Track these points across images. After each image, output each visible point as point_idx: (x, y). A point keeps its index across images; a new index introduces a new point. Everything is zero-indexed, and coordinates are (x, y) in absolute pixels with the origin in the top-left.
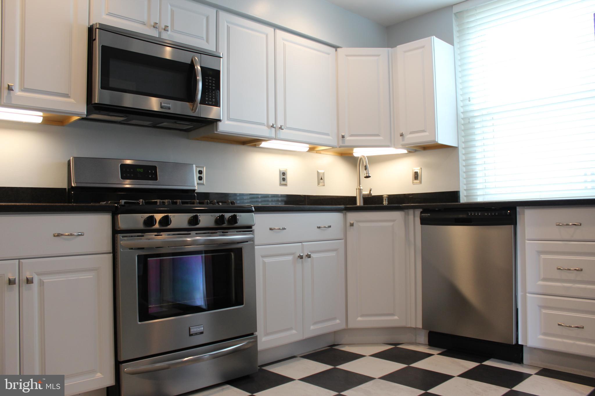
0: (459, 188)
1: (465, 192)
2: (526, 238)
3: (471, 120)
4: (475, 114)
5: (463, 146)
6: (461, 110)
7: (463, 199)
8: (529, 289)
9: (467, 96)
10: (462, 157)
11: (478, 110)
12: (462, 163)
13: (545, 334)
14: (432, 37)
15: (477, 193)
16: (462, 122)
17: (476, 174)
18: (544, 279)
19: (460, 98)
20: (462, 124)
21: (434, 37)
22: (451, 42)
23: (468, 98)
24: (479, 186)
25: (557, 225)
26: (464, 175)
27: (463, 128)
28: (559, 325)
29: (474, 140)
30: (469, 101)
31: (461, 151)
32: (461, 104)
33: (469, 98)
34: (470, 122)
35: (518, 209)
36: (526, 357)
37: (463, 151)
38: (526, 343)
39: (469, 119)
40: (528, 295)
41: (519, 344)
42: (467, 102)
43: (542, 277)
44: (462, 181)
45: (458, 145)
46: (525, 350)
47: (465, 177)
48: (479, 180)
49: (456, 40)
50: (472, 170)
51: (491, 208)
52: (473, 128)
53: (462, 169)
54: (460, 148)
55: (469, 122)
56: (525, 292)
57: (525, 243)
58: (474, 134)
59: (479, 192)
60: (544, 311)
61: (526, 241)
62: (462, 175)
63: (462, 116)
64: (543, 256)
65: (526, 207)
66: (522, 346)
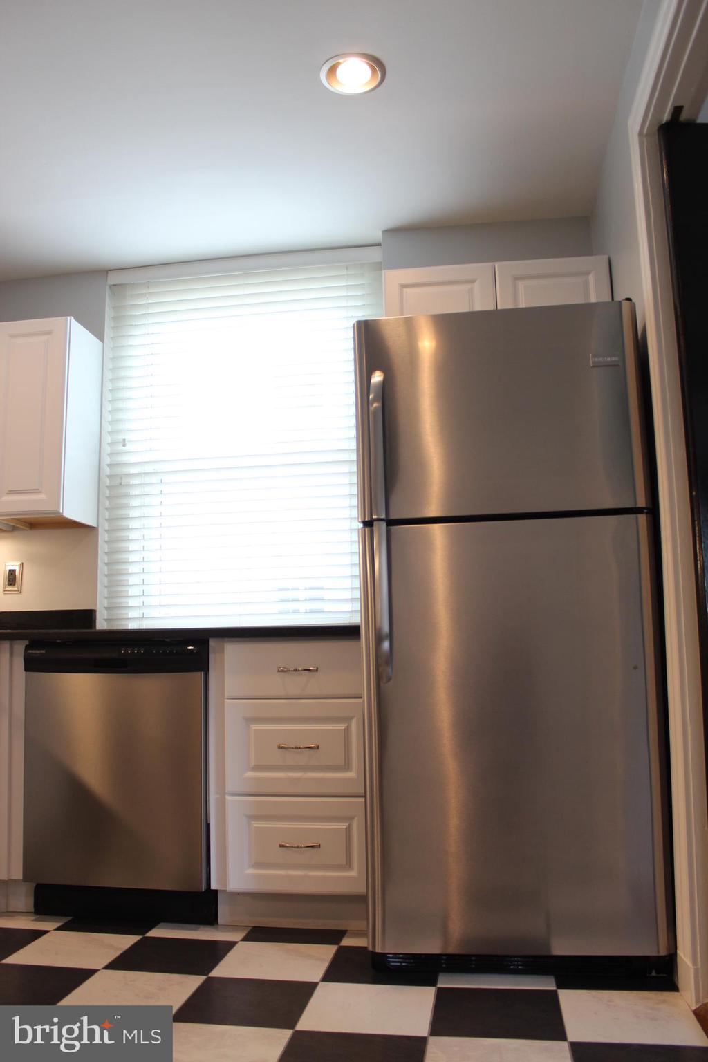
0: (96, 604)
1: (105, 612)
2: (226, 694)
3: (125, 481)
4: (133, 470)
5: (106, 526)
6: (107, 460)
7: (101, 624)
8: (230, 787)
9: (120, 437)
10: (103, 547)
11: (139, 463)
12: (102, 558)
13: (258, 865)
14: (69, 318)
15: (127, 614)
16: (108, 482)
17: (128, 581)
18: (258, 768)
19: (107, 438)
20: (107, 487)
21: (73, 318)
22: (100, 335)
23: (122, 440)
24: (131, 602)
25: (279, 671)
26: (106, 580)
27: (107, 493)
28: (281, 846)
29: (127, 518)
30: (124, 445)
31: (103, 536)
32: (107, 449)
33: (124, 440)
34: (123, 484)
35: (213, 643)
36: (224, 911)
37: (106, 537)
38: (225, 884)
39: (121, 478)
40: (228, 798)
41: (213, 890)
42: (120, 448)
43: (253, 764)
44: (102, 591)
45: (98, 526)
46: (221, 898)
47: (106, 585)
48: (132, 591)
49: (108, 333)
50: (119, 573)
51: (164, 641)
52: (128, 496)
53: (102, 569)
54: (101, 531)
55: (121, 484)
56: (222, 793)
57: (223, 703)
58: (127, 507)
59: (132, 614)
60: (256, 824)
61: (226, 700)
62: (102, 580)
63: (107, 471)
64: (255, 727)
65: (226, 639)
66: (216, 892)
